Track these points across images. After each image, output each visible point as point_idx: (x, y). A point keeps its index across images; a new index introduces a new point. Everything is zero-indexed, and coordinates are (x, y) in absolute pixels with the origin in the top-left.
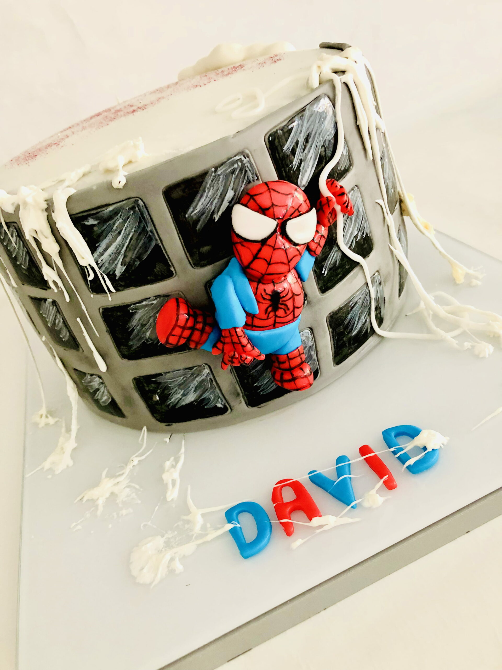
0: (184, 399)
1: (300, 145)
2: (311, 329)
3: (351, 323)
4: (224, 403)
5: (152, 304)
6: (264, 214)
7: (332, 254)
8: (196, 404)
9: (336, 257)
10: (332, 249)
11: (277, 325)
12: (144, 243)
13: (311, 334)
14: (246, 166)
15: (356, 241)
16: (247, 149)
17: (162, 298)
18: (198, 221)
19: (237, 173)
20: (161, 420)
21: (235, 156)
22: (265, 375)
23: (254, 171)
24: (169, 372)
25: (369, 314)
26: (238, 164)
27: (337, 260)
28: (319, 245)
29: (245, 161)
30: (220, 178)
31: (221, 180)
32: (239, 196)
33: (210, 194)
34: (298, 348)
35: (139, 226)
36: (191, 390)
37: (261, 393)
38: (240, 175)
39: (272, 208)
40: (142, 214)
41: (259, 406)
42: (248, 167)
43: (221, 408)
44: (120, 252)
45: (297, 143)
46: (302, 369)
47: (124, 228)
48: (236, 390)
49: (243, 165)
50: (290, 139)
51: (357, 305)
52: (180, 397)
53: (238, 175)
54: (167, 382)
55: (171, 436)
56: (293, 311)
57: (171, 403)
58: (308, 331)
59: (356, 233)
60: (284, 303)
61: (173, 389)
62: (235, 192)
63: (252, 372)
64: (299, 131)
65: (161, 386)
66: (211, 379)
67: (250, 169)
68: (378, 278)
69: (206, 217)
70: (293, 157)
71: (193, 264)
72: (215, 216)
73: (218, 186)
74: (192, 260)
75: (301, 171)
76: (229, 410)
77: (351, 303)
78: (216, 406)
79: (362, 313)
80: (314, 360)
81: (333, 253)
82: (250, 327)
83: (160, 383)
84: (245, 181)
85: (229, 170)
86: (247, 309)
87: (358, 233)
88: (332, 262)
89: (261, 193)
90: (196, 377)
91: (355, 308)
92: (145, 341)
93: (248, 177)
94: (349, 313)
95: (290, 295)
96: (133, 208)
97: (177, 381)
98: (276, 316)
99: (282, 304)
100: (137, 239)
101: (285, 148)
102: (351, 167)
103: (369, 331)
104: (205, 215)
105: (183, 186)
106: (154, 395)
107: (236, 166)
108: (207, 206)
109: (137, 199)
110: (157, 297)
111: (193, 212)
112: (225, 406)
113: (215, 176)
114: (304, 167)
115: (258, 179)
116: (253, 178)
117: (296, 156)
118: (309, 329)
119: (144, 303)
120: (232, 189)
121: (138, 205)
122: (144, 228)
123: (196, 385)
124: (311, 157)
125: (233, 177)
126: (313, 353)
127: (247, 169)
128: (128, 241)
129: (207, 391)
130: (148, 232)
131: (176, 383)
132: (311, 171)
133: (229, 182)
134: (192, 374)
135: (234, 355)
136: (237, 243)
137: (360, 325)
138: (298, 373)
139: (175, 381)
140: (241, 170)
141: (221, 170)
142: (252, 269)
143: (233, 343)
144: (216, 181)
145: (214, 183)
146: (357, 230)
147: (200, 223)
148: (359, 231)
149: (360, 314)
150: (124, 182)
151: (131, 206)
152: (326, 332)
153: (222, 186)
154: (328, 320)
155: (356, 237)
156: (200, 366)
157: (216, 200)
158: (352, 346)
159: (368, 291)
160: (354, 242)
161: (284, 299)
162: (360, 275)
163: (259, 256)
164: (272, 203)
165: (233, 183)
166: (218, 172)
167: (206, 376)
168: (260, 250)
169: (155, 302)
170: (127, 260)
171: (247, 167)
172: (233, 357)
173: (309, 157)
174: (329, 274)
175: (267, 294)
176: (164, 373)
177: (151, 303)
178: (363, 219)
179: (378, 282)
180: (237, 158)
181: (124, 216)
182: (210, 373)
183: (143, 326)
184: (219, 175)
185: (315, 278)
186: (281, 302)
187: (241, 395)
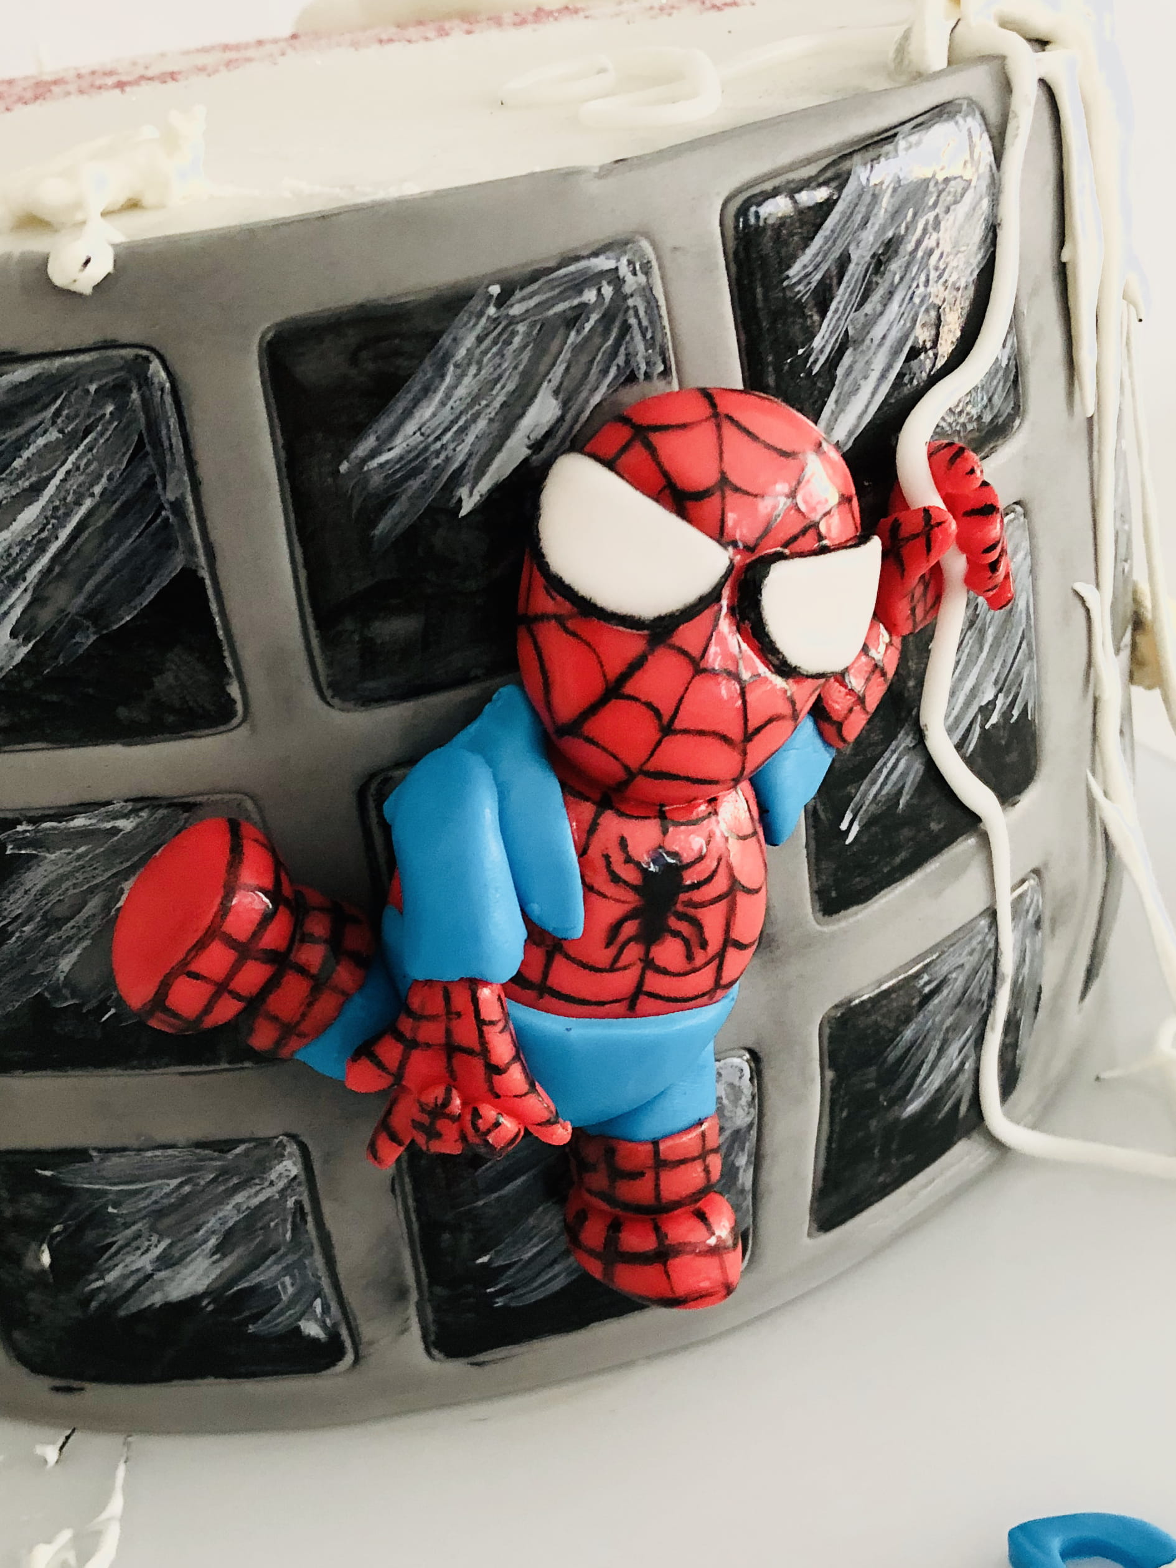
0: (162, 1281)
1: (853, 275)
2: (755, 1057)
3: (909, 1062)
4: (335, 1325)
5: (115, 831)
6: (682, 513)
7: (889, 759)
8: (210, 1308)
9: (904, 775)
10: (895, 737)
11: (644, 1003)
12: (133, 553)
13: (751, 1079)
14: (628, 308)
15: (982, 727)
16: (647, 236)
17: (161, 812)
18: (386, 499)
19: (588, 326)
20: (37, 1365)
21: (595, 254)
22: (531, 1221)
23: (659, 337)
24: (124, 1149)
25: (979, 1041)
26: (599, 290)
27: (903, 787)
28: (861, 700)
29: (631, 283)
30: (514, 333)
31: (517, 341)
32: (577, 427)
33: (461, 391)
34: (700, 1123)
35: (127, 476)
36: (205, 1241)
37: (500, 1302)
38: (597, 340)
39: (716, 499)
40: (153, 426)
41: (481, 1358)
42: (637, 315)
43: (315, 1341)
44: (21, 575)
45: (844, 261)
46: (702, 1217)
47: (61, 474)
48: (396, 1270)
49: (620, 296)
50: (818, 241)
51: (945, 992)
52: (149, 1268)
53: (587, 339)
54: (105, 1193)
55: (68, 1438)
56: (721, 956)
57: (100, 1289)
58: (742, 1062)
59: (989, 696)
60: (691, 911)
61: (127, 1226)
62: (565, 405)
63: (481, 1203)
64: (858, 218)
65: (72, 1207)
66: (299, 1204)
67: (645, 323)
68: (1035, 899)
69: (425, 488)
70: (816, 318)
71: (330, 685)
72: (463, 492)
73: (500, 365)
74: (330, 664)
75: (837, 382)
76: (349, 1357)
77: (926, 978)
78: (298, 1327)
79: (955, 1029)
80: (742, 1191)
81: (895, 756)
82: (531, 994)
83: (72, 1193)
84: (613, 371)
85: (560, 307)
86: (535, 909)
87: (996, 697)
88: (884, 792)
89: (683, 426)
90: (236, 1189)
91: (936, 1001)
92: (46, 994)
93: (627, 355)
94: (908, 1020)
95: (720, 884)
96: (117, 391)
97: (150, 1194)
98: (649, 964)
99: (682, 917)
100: (106, 531)
101: (795, 271)
102: (1017, 422)
103: (963, 1109)
104: (423, 477)
105: (352, 337)
106: (34, 1246)
107: (590, 296)
108: (438, 445)
109: (144, 353)
110: (141, 802)
111: (374, 454)
112: (334, 1336)
113: (496, 321)
114: (850, 370)
115: (666, 373)
116: (648, 364)
117: (829, 314)
118: (747, 1056)
119: (80, 822)
120: (556, 393)
121: (145, 382)
122: (150, 484)
123: (230, 1224)
124: (884, 337)
125: (569, 341)
126: (742, 1160)
127: (633, 321)
128: (64, 534)
129: (273, 1258)
130: (162, 507)
131: (142, 1204)
132: (873, 394)
133: (547, 360)
134: (224, 1173)
135: (447, 1101)
136: (543, 617)
137: (937, 1080)
138: (683, 1230)
139: (142, 1190)
140: (607, 319)
141: (523, 299)
142: (591, 741)
143: (451, 1049)
144: (495, 343)
145: (485, 353)
146: (996, 683)
147: (395, 511)
148: (1000, 691)
149: (947, 1030)
150: (103, 267)
151: (109, 379)
152: (813, 1080)
153: (515, 368)
154: (827, 1031)
155: (986, 710)
156: (265, 1142)
157: (482, 424)
158: (894, 1161)
159: (991, 945)
160: (977, 731)
161: (697, 896)
162: (975, 873)
163: (629, 688)
164: (723, 473)
165: (564, 366)
166: (512, 306)
167: (282, 1192)
168: (637, 665)
169: (126, 825)
170: (46, 616)
171: (631, 312)
172: (440, 1110)
173: (877, 332)
174: (865, 839)
175: (629, 860)
176: (99, 1150)
177: (109, 825)
178: (1024, 645)
179: (1034, 915)
180: (603, 263)
181: (69, 419)
182: (302, 1177)
183: (52, 923)
184: (513, 321)
185: (807, 846)
186: (679, 907)
187: (414, 1296)
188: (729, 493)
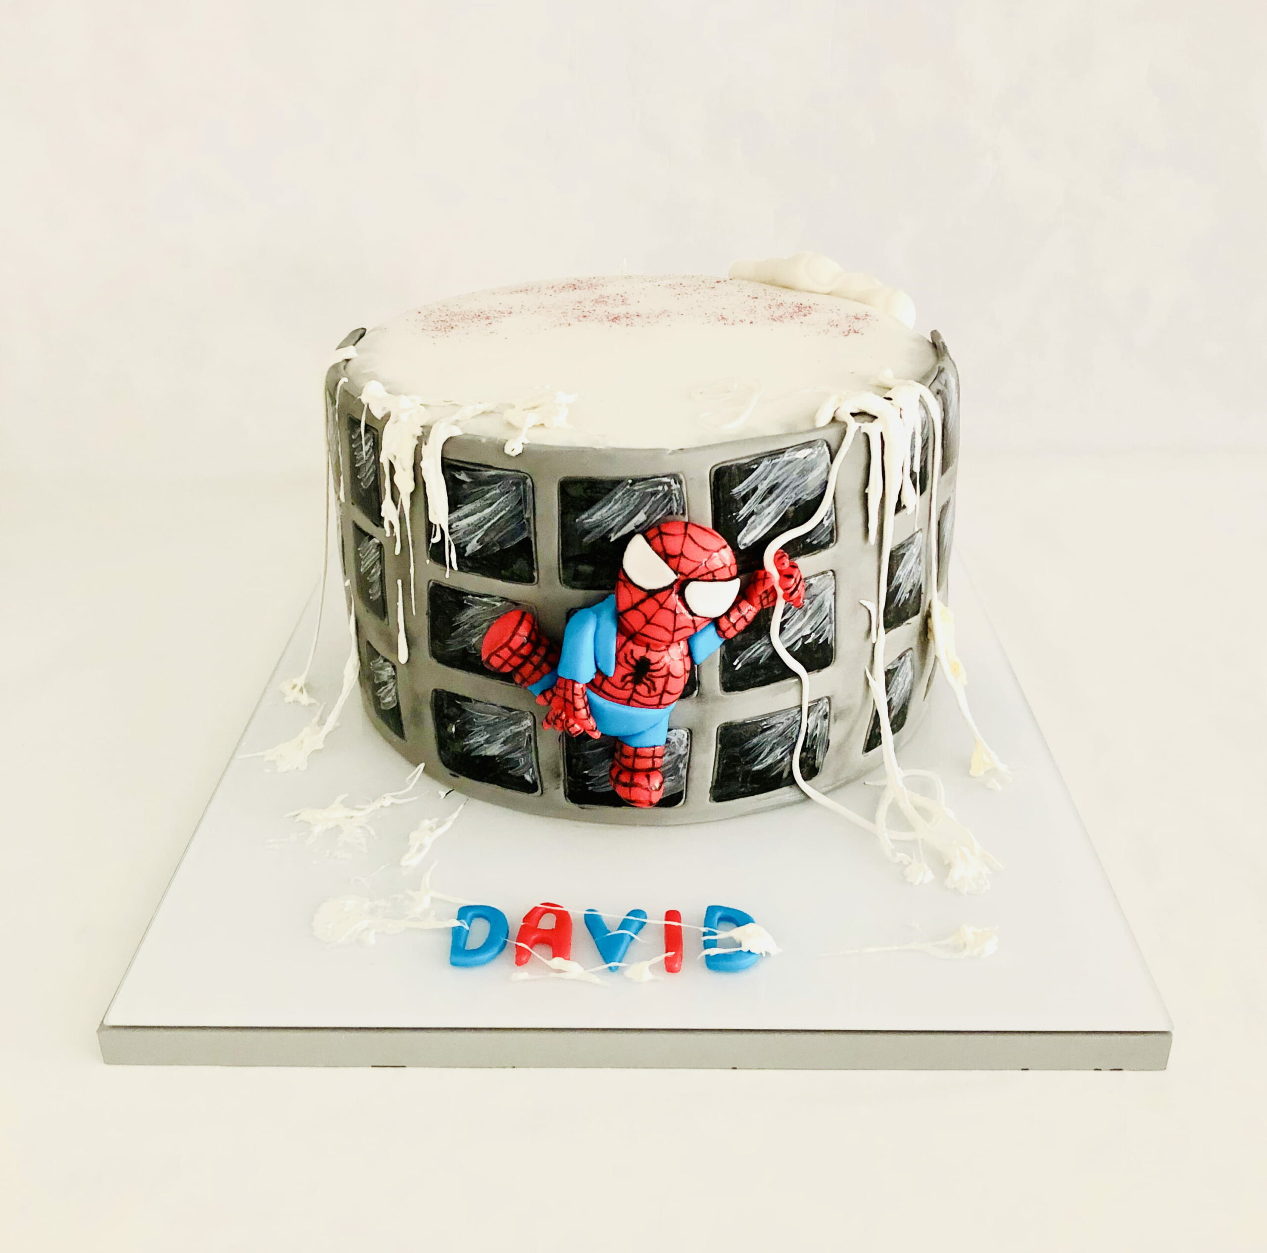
0: (486, 748)
2: (690, 732)
3: (755, 751)
4: (536, 779)
5: (495, 605)
6: (666, 562)
7: (756, 645)
8: (499, 761)
9: (764, 651)
10: (760, 639)
11: (632, 702)
12: (514, 529)
14: (673, 493)
15: (803, 643)
17: (508, 604)
18: (588, 532)
19: (658, 497)
20: (446, 764)
21: (664, 477)
22: (603, 764)
23: (682, 503)
24: (482, 702)
25: (790, 753)
26: (663, 487)
27: (762, 656)
28: (734, 625)
29: (675, 486)
30: (634, 494)
31: (635, 497)
32: (651, 524)
33: (615, 507)
34: (655, 747)
35: (516, 508)
36: (500, 739)
37: (590, 789)
39: (678, 558)
40: (525, 496)
41: (583, 806)
43: (529, 783)
44: (482, 526)
45: (755, 489)
46: (648, 777)
48: (558, 767)
49: (670, 491)
50: (745, 483)
51: (773, 730)
52: (482, 743)
53: (658, 500)
54: (473, 714)
55: (450, 791)
56: (661, 695)
57: (468, 744)
58: (684, 733)
59: (807, 632)
60: (652, 679)
61: (478, 727)
62: (648, 517)
64: (762, 477)
65: (464, 716)
66: (530, 736)
67: (678, 498)
69: (600, 532)
70: (742, 504)
71: (563, 580)
72: (612, 535)
73: (629, 503)
74: (564, 574)
75: (747, 525)
77: (765, 723)
79: (779, 744)
80: (681, 778)
81: (759, 646)
82: (595, 690)
83: (464, 711)
84: (665, 510)
85: (650, 490)
86: (599, 665)
87: (811, 634)
88: (754, 656)
89: (673, 535)
90: (512, 725)
92: (467, 648)
93: (671, 506)
95: (664, 672)
96: (517, 484)
97: (487, 718)
98: (635, 690)
99: (648, 679)
101: (735, 491)
102: (831, 545)
104: (600, 528)
105: (584, 485)
106: (451, 725)
107: (660, 488)
108: (606, 520)
110: (504, 599)
111: (586, 519)
112: (535, 783)
113: (629, 490)
114: (754, 522)
115: (683, 514)
116: (677, 510)
117: (747, 505)
118: (688, 731)
119: (485, 600)
120: (645, 513)
121: (525, 484)
123: (509, 735)
124: (769, 513)
125: (652, 499)
127: (674, 497)
128: (496, 519)
129: (519, 751)
130: (524, 518)
131: (484, 721)
132: (762, 530)
133: (644, 504)
134: (509, 719)
135: (561, 715)
136: (621, 580)
137: (770, 760)
138: (640, 780)
139: (484, 717)
140: (665, 496)
143: (565, 700)
144: (628, 496)
146: (811, 629)
147: (590, 536)
148: (813, 632)
151: (515, 480)
153: (633, 504)
154: (720, 730)
155: (806, 637)
156: (523, 712)
157: (621, 517)
159: (798, 719)
160: (800, 643)
161: (654, 674)
162: (794, 692)
163: (640, 607)
164: (682, 552)
165: (649, 506)
166: (634, 487)
167: (525, 730)
168: (642, 602)
169: (499, 604)
170: (487, 539)
171: (674, 495)
172: (558, 717)
173: (766, 511)
174: (744, 670)
175: (632, 657)
176: (475, 700)
177: (493, 603)
178: (827, 618)
179: (823, 713)
180: (666, 479)
181: (503, 489)
182: (532, 727)
183: (473, 626)
184: (634, 491)
185: (719, 667)
186: (647, 675)
187: (562, 778)
188: (682, 558)
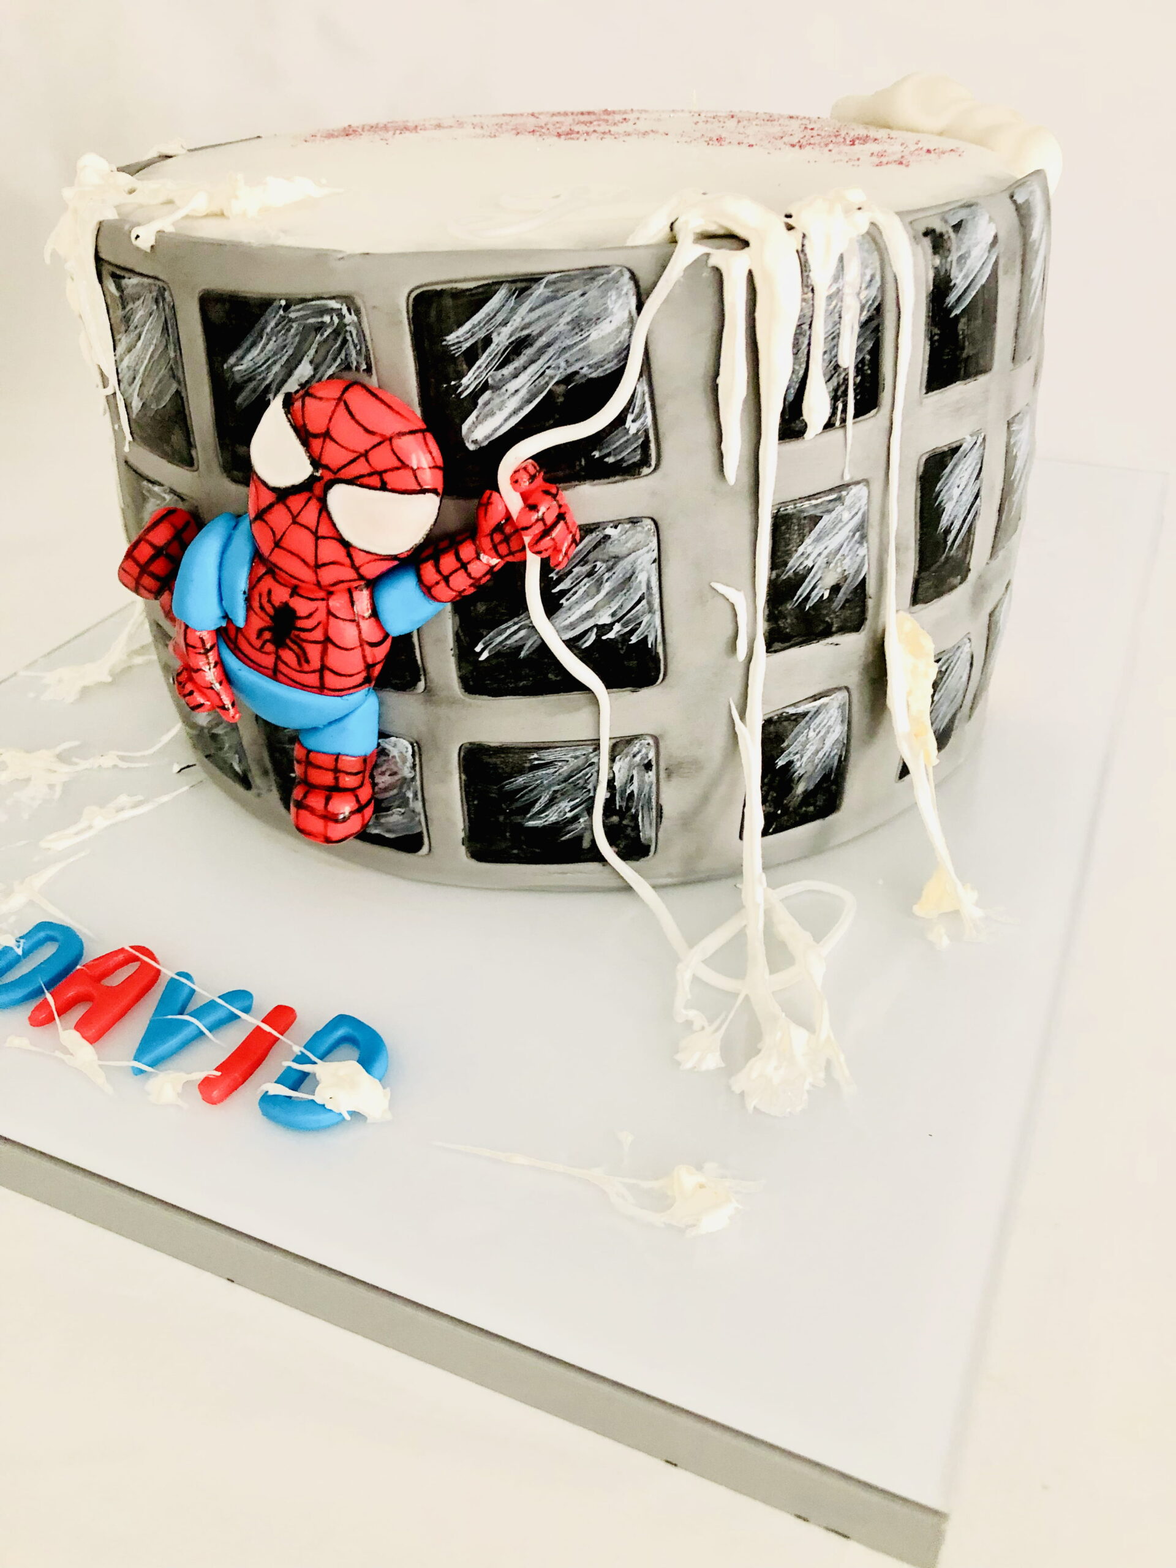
1: (493, 350)
3: (522, 797)
7: (509, 627)
9: (524, 639)
10: (517, 615)
11: (278, 675)
13: (413, 754)
15: (598, 636)
16: (360, 296)
18: (240, 388)
19: (326, 334)
21: (330, 298)
23: (364, 350)
26: (332, 318)
27: (523, 646)
29: (350, 318)
30: (292, 327)
31: (293, 331)
33: (269, 347)
34: (338, 754)
39: (322, 440)
42: (351, 335)
45: (487, 341)
47: (145, 331)
48: (262, 759)
49: (343, 325)
50: (467, 326)
51: (551, 770)
53: (325, 341)
55: (190, 766)
58: (405, 743)
59: (605, 619)
62: (316, 369)
64: (499, 318)
67: (356, 341)
68: (645, 751)
69: (254, 390)
70: (465, 367)
71: (222, 466)
72: (271, 396)
73: (286, 340)
74: (222, 455)
75: (478, 407)
76: (254, 789)
77: (537, 755)
78: (233, 764)
79: (564, 793)
81: (516, 627)
82: (229, 646)
84: (339, 361)
85: (312, 321)
87: (613, 624)
89: (321, 399)
91: (545, 772)
94: (521, 773)
95: (319, 635)
98: (279, 657)
99: (294, 643)
100: (157, 363)
101: (451, 338)
102: (646, 469)
103: (585, 844)
104: (254, 383)
107: (327, 319)
109: (165, 284)
111: (236, 365)
113: (283, 317)
114: (486, 404)
115: (369, 370)
117: (474, 368)
120: (311, 362)
122: (167, 347)
124: (517, 391)
125: (317, 338)
126: (412, 796)
127: (349, 338)
128: (147, 358)
132: (506, 420)
133: (307, 345)
137: (553, 817)
138: (315, 800)
140: (337, 332)
141: (297, 310)
144: (283, 328)
145: (279, 332)
146: (613, 615)
147: (243, 395)
148: (618, 621)
149: (554, 792)
150: (152, 242)
152: (454, 775)
154: (464, 753)
155: (603, 629)
157: (278, 367)
158: (525, 847)
160: (592, 637)
161: (302, 635)
164: (328, 429)
166: (290, 313)
168: (270, 508)
173: (512, 386)
174: (494, 663)
175: (270, 601)
178: (644, 602)
184: (291, 320)
185: (454, 651)
187: (272, 776)
188: (328, 440)
